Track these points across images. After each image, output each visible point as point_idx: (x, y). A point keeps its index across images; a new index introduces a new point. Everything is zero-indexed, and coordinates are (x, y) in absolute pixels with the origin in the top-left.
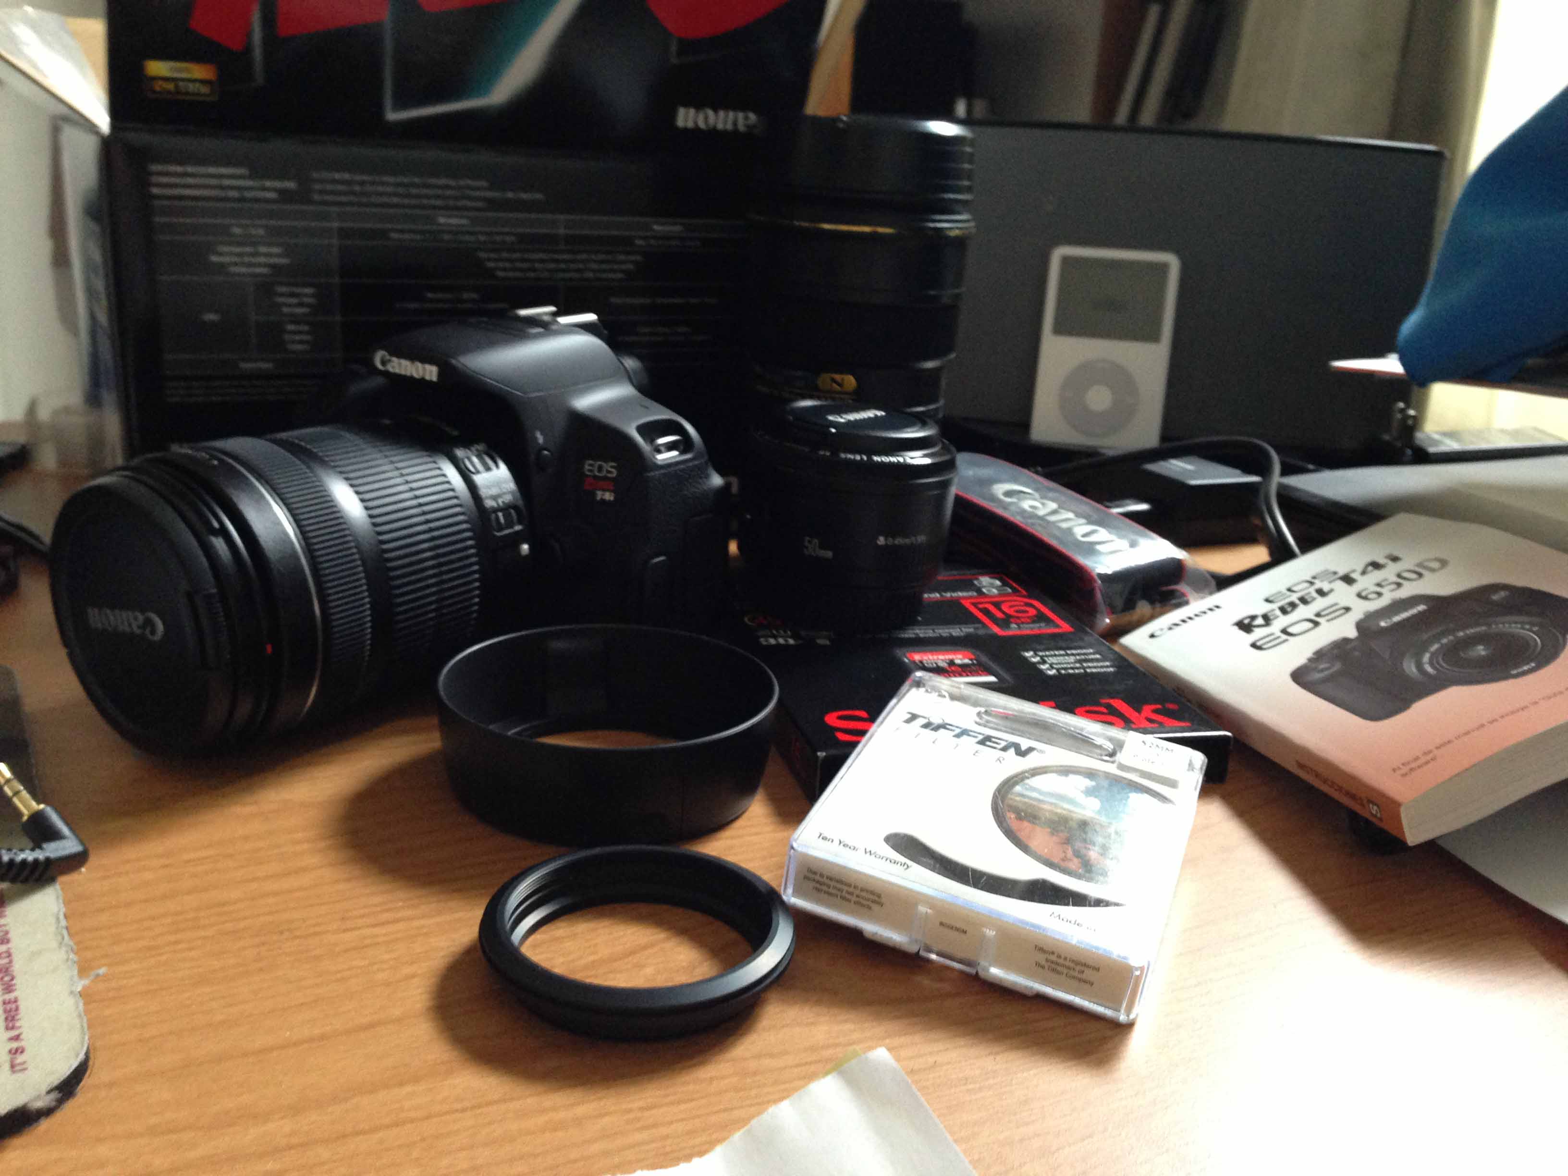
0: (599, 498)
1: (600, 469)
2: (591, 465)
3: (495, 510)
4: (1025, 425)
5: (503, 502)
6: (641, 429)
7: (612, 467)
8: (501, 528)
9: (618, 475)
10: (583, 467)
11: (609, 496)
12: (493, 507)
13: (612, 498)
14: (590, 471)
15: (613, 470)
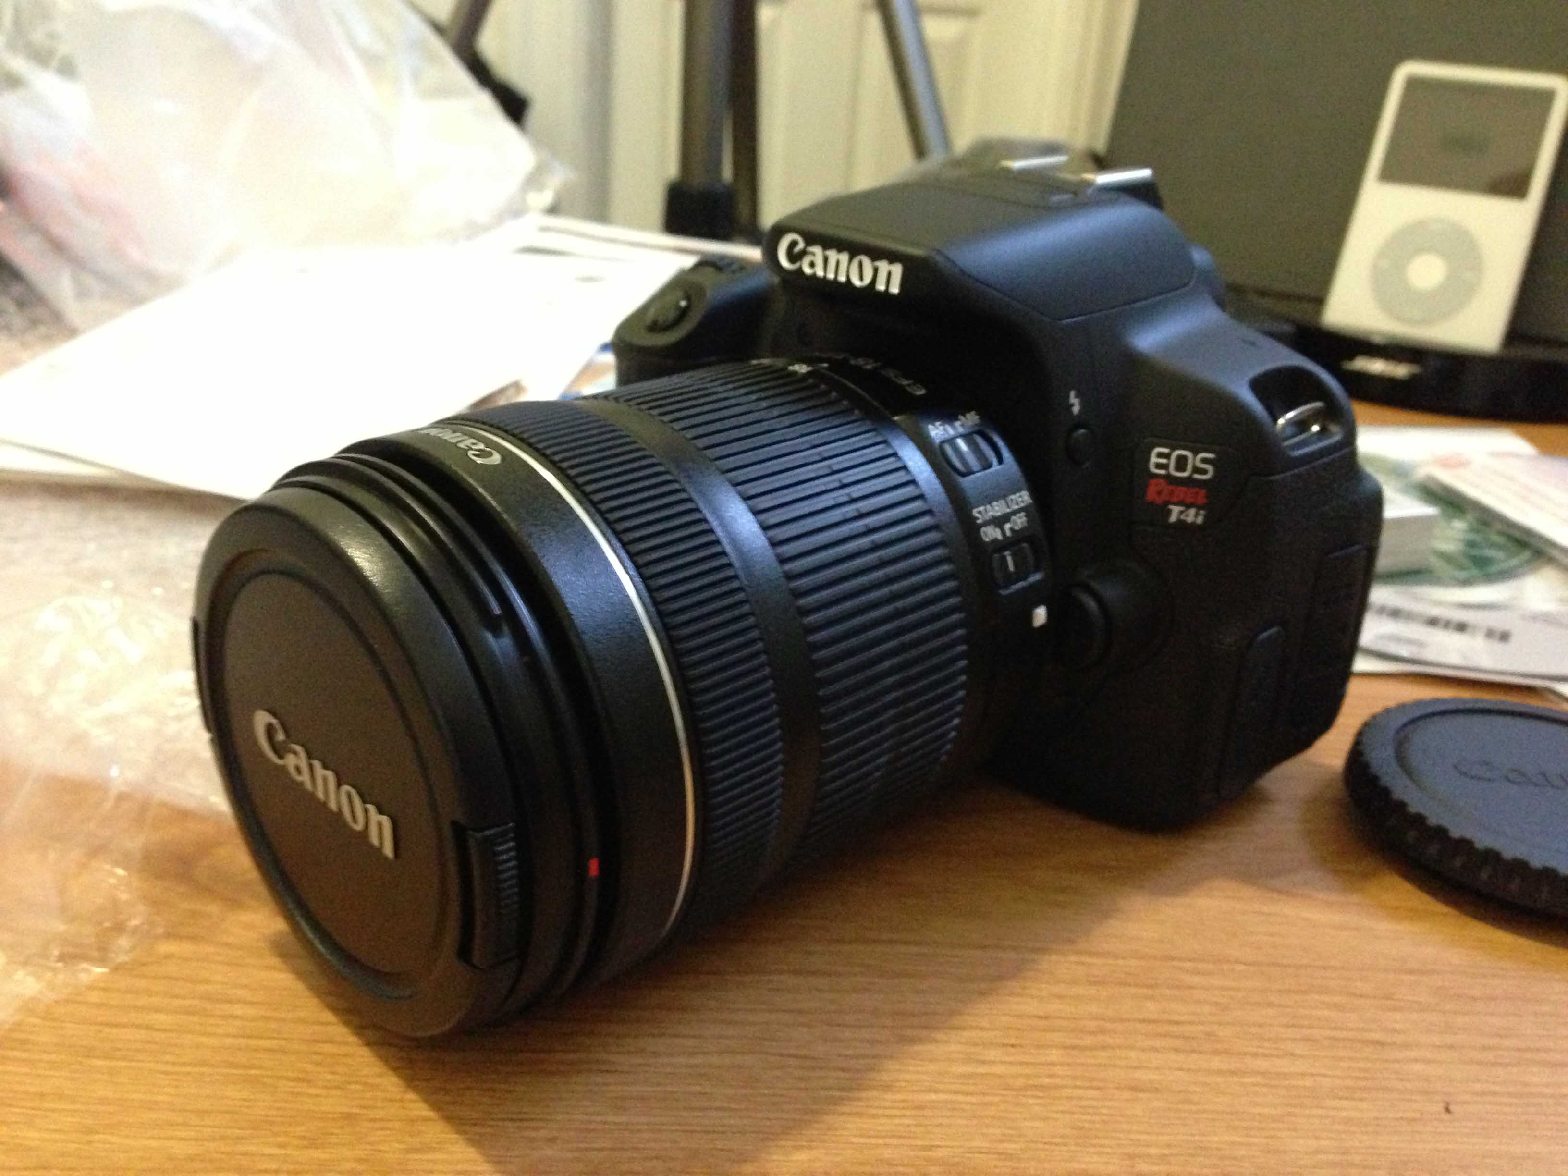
0: (1173, 518)
1: (1181, 463)
2: (1160, 455)
3: (999, 546)
4: (1319, 301)
5: (1012, 529)
6: (1259, 385)
7: (1204, 461)
8: (1011, 580)
9: (1215, 476)
10: (1148, 460)
11: (1193, 516)
12: (995, 541)
13: (1200, 520)
14: (1159, 466)
15: (1209, 467)
